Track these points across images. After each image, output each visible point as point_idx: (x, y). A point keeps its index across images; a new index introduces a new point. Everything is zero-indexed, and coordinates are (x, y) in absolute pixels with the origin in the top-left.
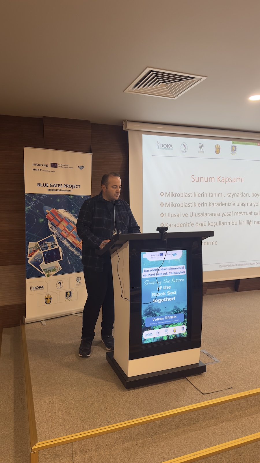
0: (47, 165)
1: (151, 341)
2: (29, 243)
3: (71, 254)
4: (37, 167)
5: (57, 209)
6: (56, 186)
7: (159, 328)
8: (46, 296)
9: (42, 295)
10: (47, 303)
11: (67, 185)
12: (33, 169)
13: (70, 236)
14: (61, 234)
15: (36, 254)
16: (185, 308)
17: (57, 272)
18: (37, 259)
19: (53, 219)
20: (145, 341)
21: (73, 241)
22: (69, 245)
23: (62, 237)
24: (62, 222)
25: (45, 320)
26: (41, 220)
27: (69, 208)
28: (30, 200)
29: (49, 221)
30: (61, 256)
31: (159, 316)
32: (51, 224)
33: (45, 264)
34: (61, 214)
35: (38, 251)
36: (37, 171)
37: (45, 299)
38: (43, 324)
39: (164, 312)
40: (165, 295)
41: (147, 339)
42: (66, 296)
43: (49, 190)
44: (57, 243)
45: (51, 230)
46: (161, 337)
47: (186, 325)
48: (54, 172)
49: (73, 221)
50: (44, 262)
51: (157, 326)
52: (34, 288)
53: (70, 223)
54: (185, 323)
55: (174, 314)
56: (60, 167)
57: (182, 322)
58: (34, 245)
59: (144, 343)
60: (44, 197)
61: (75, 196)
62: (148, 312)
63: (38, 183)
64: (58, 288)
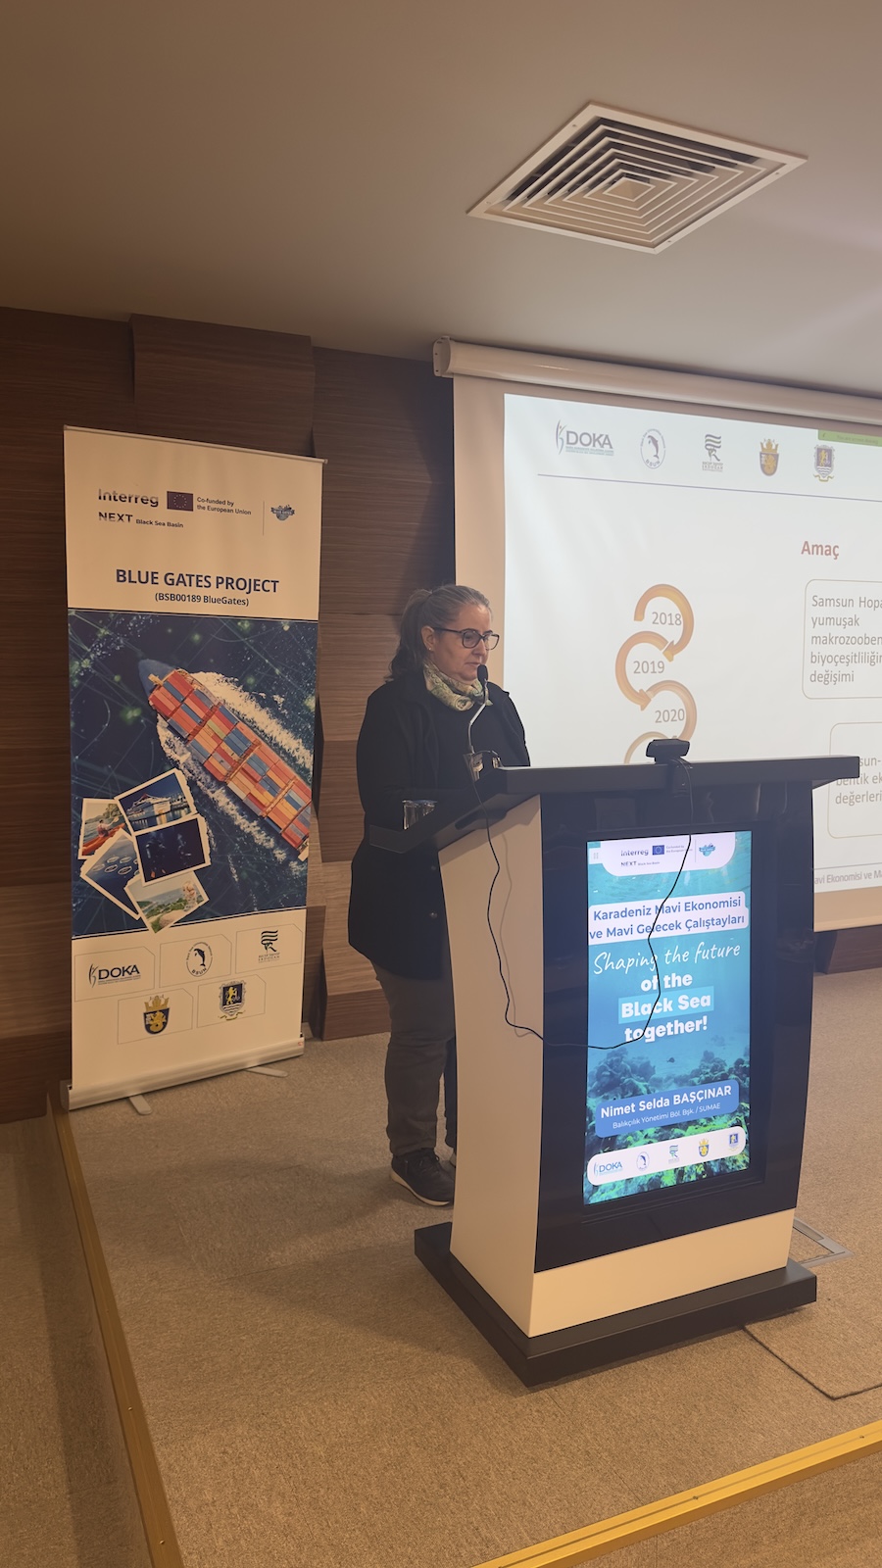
0: (154, 501)
1: (617, 1193)
2: (85, 800)
3: (241, 844)
4: (115, 506)
5: (192, 671)
6: (188, 584)
7: (648, 1140)
8: (147, 1004)
9: (134, 998)
10: (151, 1028)
11: (230, 581)
12: (100, 514)
13: (240, 776)
15: (110, 843)
16: (742, 1057)
17: (189, 913)
18: (115, 863)
19: (176, 710)
20: (595, 1195)
22: (235, 808)
23: (209, 780)
24: (210, 723)
25: (143, 1094)
26: (132, 714)
27: (234, 668)
28: (88, 635)
29: (159, 717)
30: (206, 851)
31: (649, 1092)
32: (170, 728)
33: (144, 884)
34: (204, 692)
35: (121, 832)
36: (116, 524)
37: (145, 1014)
38: (140, 1110)
39: (664, 1078)
40: (671, 1009)
41: (602, 1188)
42: (224, 1004)
43: (161, 597)
44: (190, 800)
45: (168, 751)
46: (654, 1177)
47: (744, 1126)
48: (181, 528)
49: (249, 717)
50: (140, 876)
51: (639, 1132)
52: (104, 974)
53: (241, 725)
54: (742, 1119)
55: (704, 1082)
56: (204, 508)
57: (733, 1114)
58: (105, 811)
59: (592, 1201)
60: (140, 626)
61: (257, 622)
62: (606, 1080)
63: (118, 571)
64: (194, 971)
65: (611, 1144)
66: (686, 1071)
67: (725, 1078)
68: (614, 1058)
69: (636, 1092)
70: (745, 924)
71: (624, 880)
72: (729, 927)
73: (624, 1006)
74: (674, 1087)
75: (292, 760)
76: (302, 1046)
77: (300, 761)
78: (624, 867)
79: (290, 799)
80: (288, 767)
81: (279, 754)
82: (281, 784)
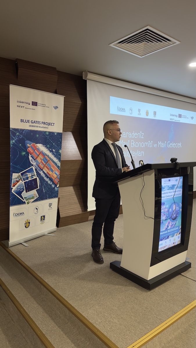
0: (29, 103)
2: (13, 174)
3: (45, 184)
4: (20, 104)
5: (37, 143)
6: (36, 123)
9: (23, 220)
10: (26, 227)
11: (44, 123)
12: (17, 106)
13: (45, 168)
14: (38, 166)
15: (18, 184)
17: (35, 200)
18: (19, 188)
19: (33, 153)
21: (47, 172)
22: (44, 175)
23: (39, 169)
24: (40, 156)
25: (25, 242)
26: (24, 153)
27: (45, 143)
28: (14, 134)
29: (29, 154)
30: (38, 185)
32: (32, 157)
33: (25, 193)
34: (39, 148)
35: (21, 181)
36: (21, 108)
37: (25, 224)
41: (161, 248)
42: (41, 220)
43: (30, 126)
44: (35, 174)
45: (31, 162)
48: (34, 110)
49: (48, 154)
53: (46, 156)
56: (39, 106)
58: (17, 176)
59: (159, 251)
60: (26, 133)
61: (50, 133)
63: (21, 120)
64: (35, 213)
65: (162, 239)
72: (179, 195)
75: (56, 164)
76: (56, 229)
78: (165, 184)
79: (55, 173)
80: (55, 166)
81: (53, 163)
82: (54, 170)
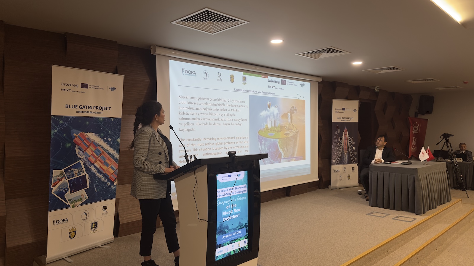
0: (77, 86)
1: (222, 257)
2: (54, 170)
3: (98, 181)
4: (66, 87)
5: (86, 132)
6: (86, 108)
7: (228, 244)
8: (70, 230)
9: (67, 228)
10: (71, 237)
11: (97, 107)
12: (62, 89)
13: (98, 162)
14: (88, 160)
15: (60, 183)
16: (247, 223)
17: (83, 202)
18: (62, 188)
19: (81, 143)
20: (217, 258)
21: (101, 167)
22: (96, 171)
23: (89, 163)
24: (90, 147)
25: (69, 257)
26: (68, 145)
27: (97, 131)
28: (57, 123)
29: (76, 146)
30: (88, 183)
31: (228, 233)
32: (79, 149)
33: (70, 194)
34: (89, 138)
35: (64, 179)
36: (66, 92)
37: (69, 233)
38: (69, 261)
39: (231, 229)
40: (232, 213)
41: (219, 256)
42: (92, 228)
43: (78, 112)
44: (84, 169)
45: (78, 155)
46: (229, 253)
47: (247, 239)
48: (84, 93)
49: (101, 145)
50: (69, 192)
51: (226, 243)
52: (58, 222)
53: (99, 147)
54: (247, 237)
55: (239, 229)
56: (91, 88)
57: (245, 236)
58: (59, 173)
59: (216, 260)
60: (72, 120)
61: (104, 119)
62: (219, 230)
63: (66, 105)
64: (84, 219)
65: (220, 246)
66: (235, 227)
67: (243, 228)
68: (221, 225)
69: (225, 233)
70: (247, 192)
71: (223, 183)
72: (244, 193)
73: (223, 212)
74: (233, 231)
75: (113, 156)
76: (114, 239)
77: (115, 157)
78: (223, 180)
79: (112, 168)
80: (112, 159)
81: (109, 155)
82: (109, 163)
